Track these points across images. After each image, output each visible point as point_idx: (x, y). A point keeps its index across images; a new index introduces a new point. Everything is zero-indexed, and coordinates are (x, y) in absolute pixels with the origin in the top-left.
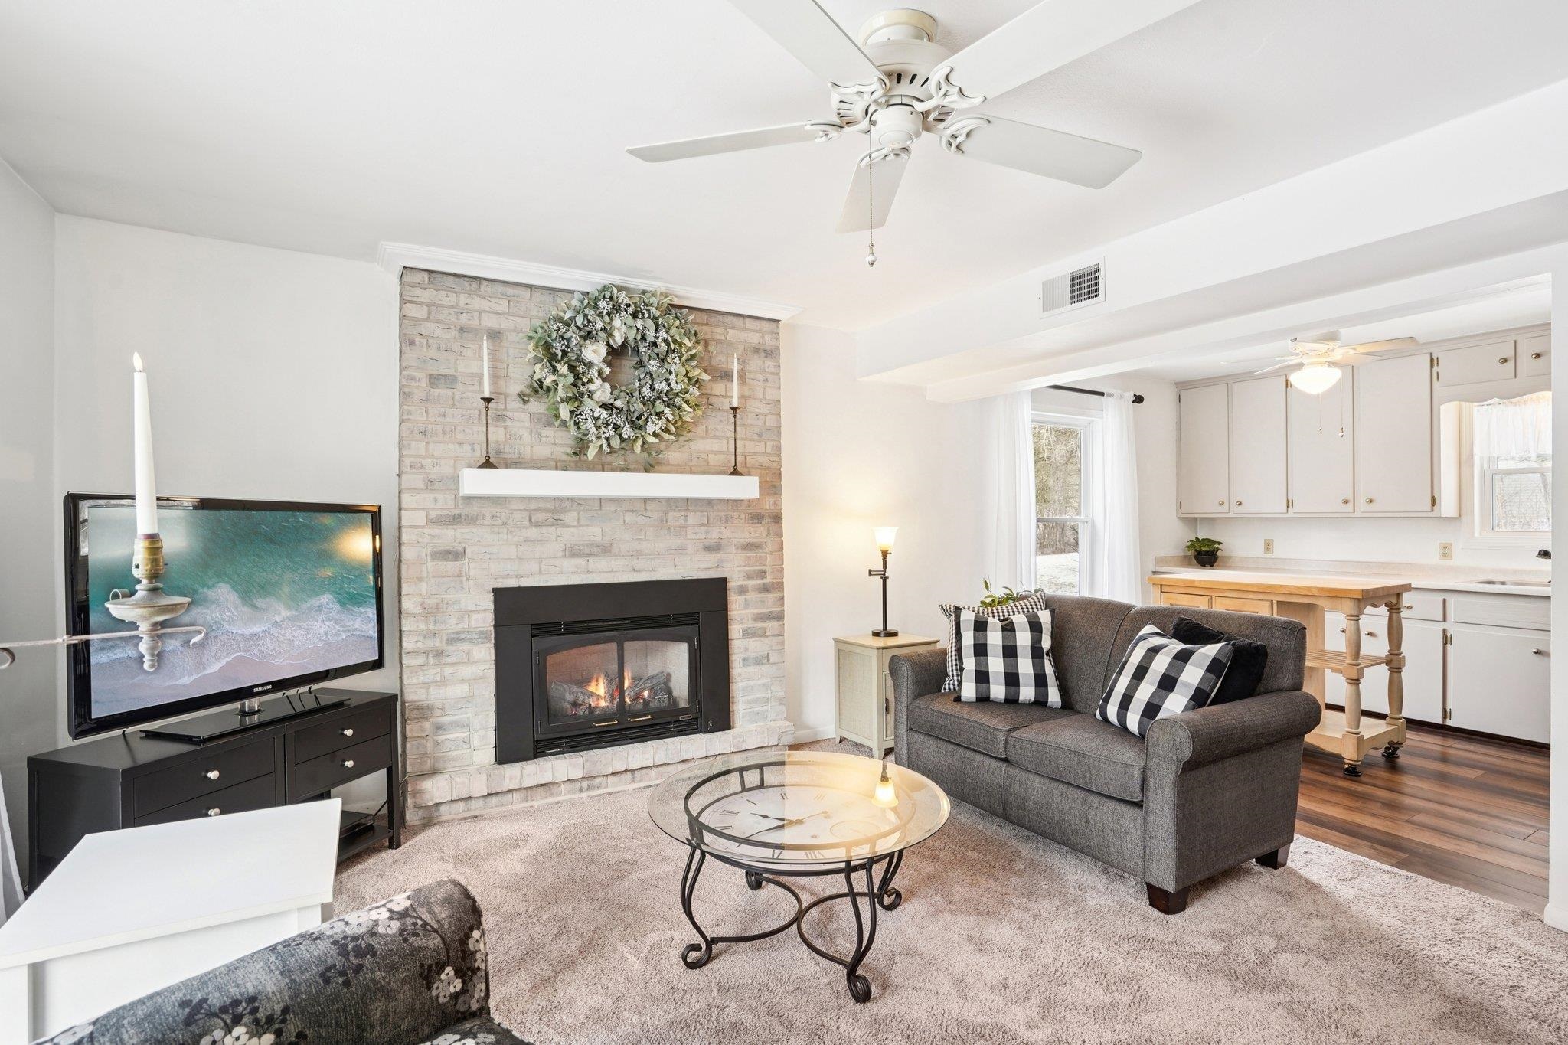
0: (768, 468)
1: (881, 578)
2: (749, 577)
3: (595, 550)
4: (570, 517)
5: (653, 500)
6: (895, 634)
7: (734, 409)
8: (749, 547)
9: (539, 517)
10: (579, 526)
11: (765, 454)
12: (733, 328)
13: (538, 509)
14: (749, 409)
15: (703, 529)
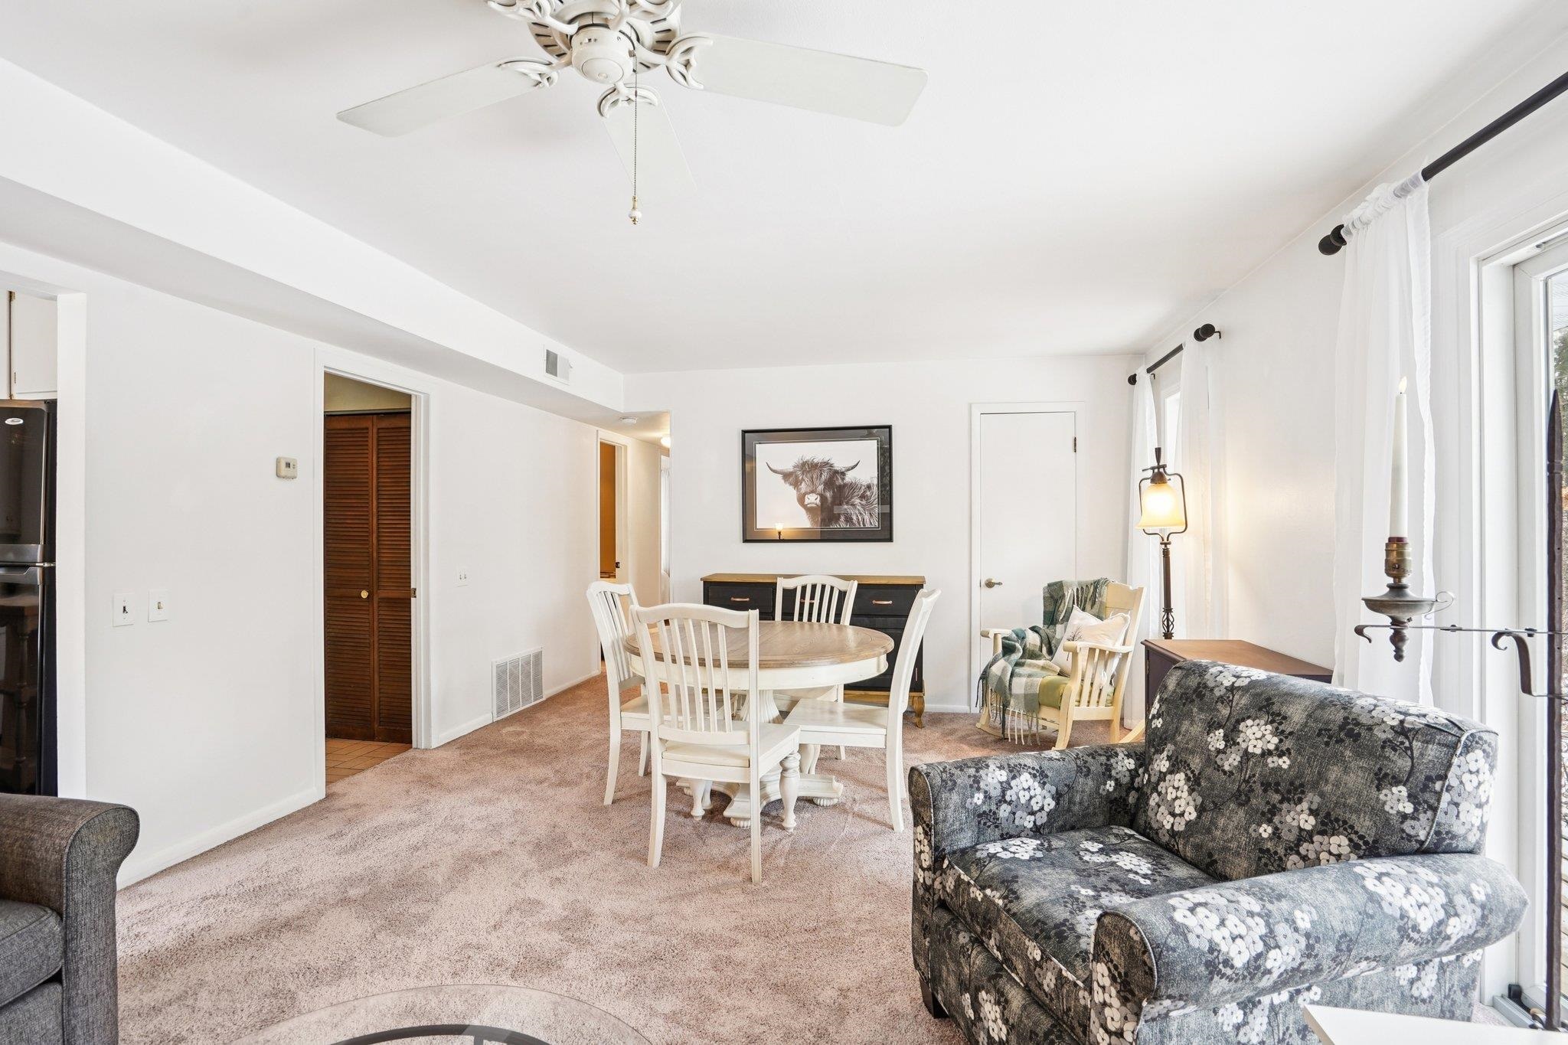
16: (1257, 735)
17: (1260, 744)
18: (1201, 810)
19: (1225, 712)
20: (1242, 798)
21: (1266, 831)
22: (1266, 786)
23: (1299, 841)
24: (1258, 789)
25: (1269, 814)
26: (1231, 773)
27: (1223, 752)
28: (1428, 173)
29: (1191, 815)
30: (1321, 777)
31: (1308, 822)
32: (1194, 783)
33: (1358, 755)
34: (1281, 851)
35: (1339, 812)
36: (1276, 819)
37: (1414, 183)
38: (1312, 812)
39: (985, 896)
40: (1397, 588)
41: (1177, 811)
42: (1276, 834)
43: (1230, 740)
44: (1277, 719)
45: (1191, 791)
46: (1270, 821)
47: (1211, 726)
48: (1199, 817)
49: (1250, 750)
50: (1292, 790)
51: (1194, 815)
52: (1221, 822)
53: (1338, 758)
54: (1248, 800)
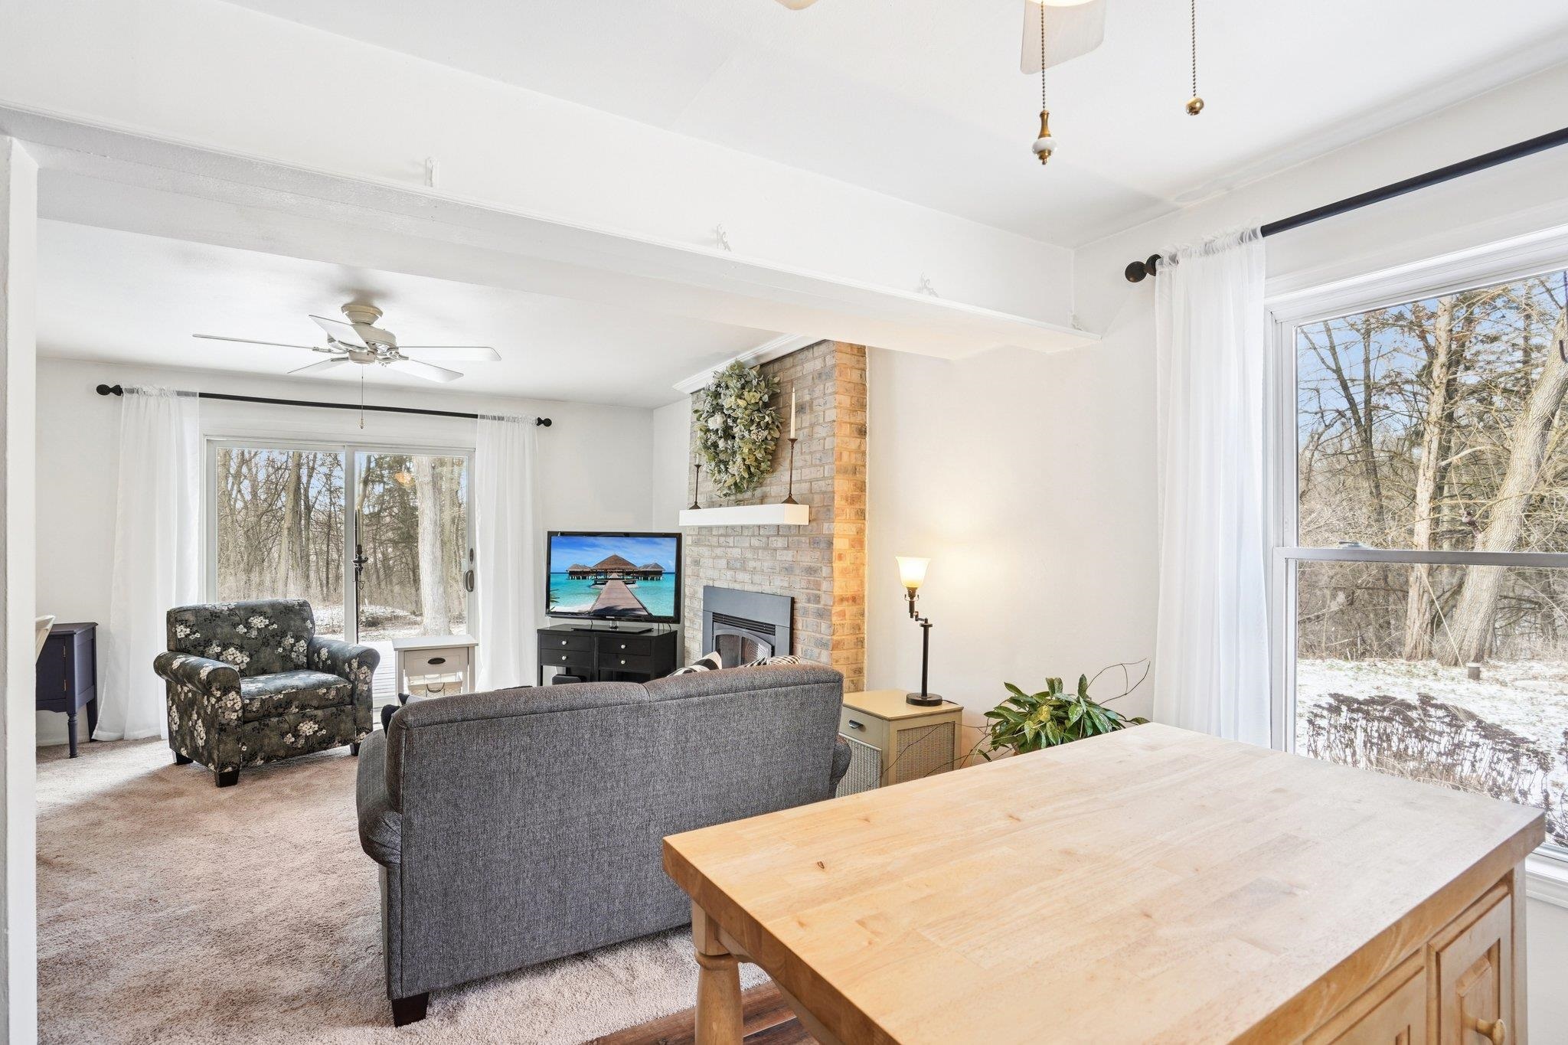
0: (826, 492)
1: (922, 625)
2: (809, 601)
3: (738, 565)
4: (731, 540)
5: (764, 527)
6: (938, 702)
7: (793, 441)
8: (811, 571)
9: (722, 539)
10: (734, 547)
11: (824, 478)
12: (808, 361)
13: (721, 535)
14: (815, 436)
15: (785, 551)
16: (258, 622)
17: (262, 624)
18: (251, 656)
19: (237, 618)
20: (266, 643)
21: (280, 650)
22: (273, 636)
23: (292, 647)
24: (271, 638)
25: (279, 644)
26: (256, 638)
27: (248, 632)
28: (202, 395)
29: (247, 660)
30: (289, 626)
31: (292, 641)
32: (241, 648)
33: (295, 615)
34: (288, 653)
35: (299, 634)
36: (282, 645)
37: (193, 394)
38: (292, 637)
39: (284, 694)
40: (360, 558)
41: (239, 662)
42: (284, 649)
43: (248, 626)
44: (262, 614)
45: (241, 652)
46: (280, 647)
47: (235, 626)
48: (251, 659)
49: (260, 627)
50: (284, 634)
51: (248, 660)
52: (262, 656)
53: (291, 619)
54: (269, 644)
